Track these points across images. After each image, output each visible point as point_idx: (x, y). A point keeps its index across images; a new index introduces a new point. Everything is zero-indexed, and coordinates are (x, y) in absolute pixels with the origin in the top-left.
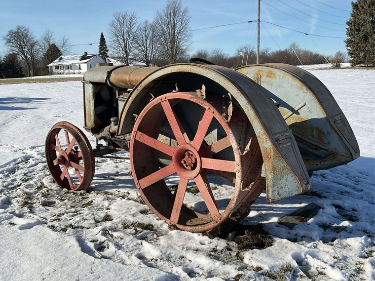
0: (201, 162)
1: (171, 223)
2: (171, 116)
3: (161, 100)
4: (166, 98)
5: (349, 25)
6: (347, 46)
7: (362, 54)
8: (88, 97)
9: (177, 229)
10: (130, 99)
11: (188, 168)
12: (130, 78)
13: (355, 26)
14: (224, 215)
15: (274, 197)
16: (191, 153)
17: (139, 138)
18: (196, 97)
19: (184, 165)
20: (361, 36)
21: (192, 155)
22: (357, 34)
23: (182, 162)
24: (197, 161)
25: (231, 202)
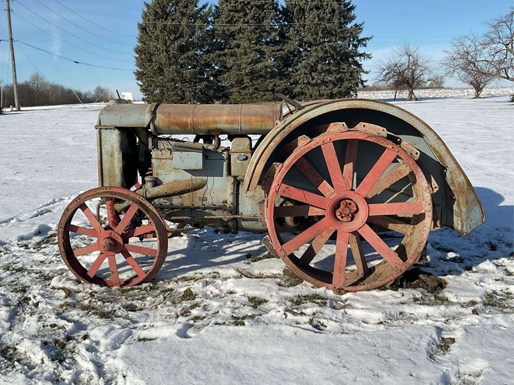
0: (369, 209)
1: (335, 288)
2: (333, 160)
3: (323, 142)
4: (330, 140)
5: (137, 53)
6: (138, 79)
7: (157, 91)
8: (109, 148)
9: (349, 291)
11: (345, 219)
12: (195, 120)
13: (145, 54)
14: (410, 261)
15: (467, 230)
16: (348, 201)
17: (284, 192)
18: (375, 136)
19: (339, 217)
20: (155, 68)
21: (350, 204)
22: (149, 66)
23: (338, 214)
24: (357, 210)
25: (419, 246)
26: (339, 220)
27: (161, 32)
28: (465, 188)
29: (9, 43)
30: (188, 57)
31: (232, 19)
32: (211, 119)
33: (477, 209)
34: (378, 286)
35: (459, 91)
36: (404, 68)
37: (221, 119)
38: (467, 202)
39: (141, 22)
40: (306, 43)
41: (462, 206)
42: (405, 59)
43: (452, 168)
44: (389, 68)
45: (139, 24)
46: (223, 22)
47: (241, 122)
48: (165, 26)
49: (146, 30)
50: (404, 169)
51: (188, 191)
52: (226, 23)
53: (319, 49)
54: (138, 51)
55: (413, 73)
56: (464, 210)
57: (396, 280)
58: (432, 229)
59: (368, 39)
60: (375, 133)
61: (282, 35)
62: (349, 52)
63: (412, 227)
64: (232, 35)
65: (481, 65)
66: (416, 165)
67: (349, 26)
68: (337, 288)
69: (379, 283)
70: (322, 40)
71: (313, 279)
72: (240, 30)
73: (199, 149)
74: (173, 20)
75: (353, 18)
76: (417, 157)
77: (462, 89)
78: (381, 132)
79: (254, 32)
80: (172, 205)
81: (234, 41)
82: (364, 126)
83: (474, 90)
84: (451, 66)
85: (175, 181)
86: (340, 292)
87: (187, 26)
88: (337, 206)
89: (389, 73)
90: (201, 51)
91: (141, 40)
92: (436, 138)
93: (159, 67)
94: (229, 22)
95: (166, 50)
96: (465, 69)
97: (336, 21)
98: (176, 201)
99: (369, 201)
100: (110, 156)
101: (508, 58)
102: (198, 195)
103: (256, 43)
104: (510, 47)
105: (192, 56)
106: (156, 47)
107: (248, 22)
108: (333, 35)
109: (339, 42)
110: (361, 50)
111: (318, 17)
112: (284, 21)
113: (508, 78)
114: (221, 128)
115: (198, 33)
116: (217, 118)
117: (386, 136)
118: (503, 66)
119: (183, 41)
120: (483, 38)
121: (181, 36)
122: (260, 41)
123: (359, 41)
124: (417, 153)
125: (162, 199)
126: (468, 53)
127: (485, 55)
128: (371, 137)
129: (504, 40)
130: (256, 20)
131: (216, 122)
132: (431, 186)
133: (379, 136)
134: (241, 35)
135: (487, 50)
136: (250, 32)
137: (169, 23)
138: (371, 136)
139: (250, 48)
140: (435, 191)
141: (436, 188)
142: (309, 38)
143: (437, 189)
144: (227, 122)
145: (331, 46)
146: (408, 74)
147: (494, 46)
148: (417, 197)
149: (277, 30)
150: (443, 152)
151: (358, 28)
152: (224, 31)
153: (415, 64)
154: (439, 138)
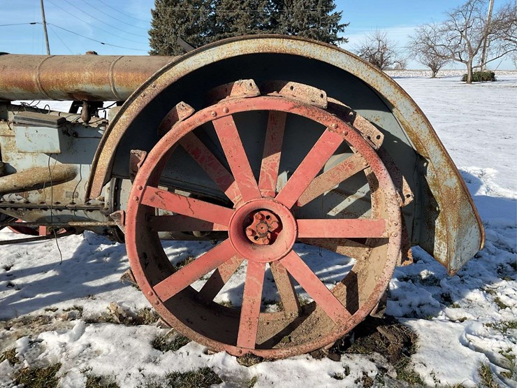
0: (297, 227)
1: (241, 352)
2: (234, 147)
3: (216, 114)
4: (227, 111)
5: (151, 35)
9: (261, 359)
10: (123, 117)
11: (260, 241)
12: (43, 76)
13: (157, 36)
14: (361, 314)
15: (456, 265)
16: (266, 214)
17: (152, 199)
18: (306, 106)
19: (251, 238)
20: (166, 48)
21: (268, 217)
22: (161, 46)
23: (249, 233)
24: (280, 227)
25: (376, 290)
26: (251, 242)
27: (170, 16)
28: (459, 197)
29: (43, 26)
30: (193, 38)
31: (231, 6)
32: (66, 75)
33: (474, 230)
34: (308, 349)
35: (418, 73)
36: (375, 51)
37: (83, 75)
38: (459, 221)
39: (154, 8)
40: (293, 28)
41: (451, 227)
42: (375, 44)
43: (439, 163)
44: (362, 50)
45: (152, 11)
46: (223, 9)
47: (113, 81)
48: (174, 12)
49: (158, 15)
50: (358, 161)
51: (48, 184)
52: (226, 9)
53: (304, 32)
54: (151, 33)
55: (382, 55)
56: (454, 234)
57: (338, 341)
58: (399, 265)
59: (346, 25)
60: (307, 100)
61: (274, 21)
62: (329, 37)
63: (367, 249)
64: (231, 21)
65: (439, 49)
66: (376, 157)
67: (330, 14)
68: (244, 352)
69: (311, 346)
70: (307, 26)
71: (205, 339)
72: (238, 15)
73: (53, 123)
74: (181, 6)
75: (333, 7)
76: (379, 143)
77: (421, 71)
78: (317, 98)
79: (249, 17)
80: (28, 202)
81: (233, 26)
82: (292, 88)
83: (432, 72)
84: (414, 49)
85: (33, 169)
86: (247, 361)
87: (192, 11)
88: (247, 220)
89: (362, 55)
90: (205, 33)
91: (154, 24)
92: (413, 109)
93: (169, 47)
94: (228, 9)
95: (175, 33)
96: (425, 52)
97: (319, 9)
98: (34, 197)
99: (299, 212)
101: (462, 43)
102: (65, 190)
103: (251, 28)
104: (464, 33)
105: (197, 38)
106: (167, 30)
107: (244, 9)
108: (316, 21)
109: (321, 28)
110: (339, 35)
111: (304, 5)
112: (276, 9)
113: (461, 61)
114: (84, 90)
115: (202, 19)
116: (76, 75)
117: (325, 105)
118: (457, 50)
119: (189, 25)
120: (442, 26)
121: (188, 20)
122: (255, 26)
123: (339, 27)
124: (378, 137)
125: (14, 195)
126: (428, 38)
127: (443, 41)
128: (299, 107)
129: (459, 28)
130: (251, 7)
131: (75, 82)
132: (401, 193)
133: (314, 106)
134: (238, 20)
135: (444, 36)
136: (246, 18)
137: (177, 9)
138: (301, 105)
139: (246, 32)
140: (408, 201)
141: (408, 196)
142: (296, 23)
143: (411, 199)
144: (91, 81)
145: (314, 31)
146: (378, 56)
147: (451, 32)
148: (377, 203)
149: (269, 16)
150: (424, 134)
151: (338, 16)
152: (224, 16)
153: (384, 48)
154: (418, 110)
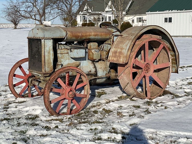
0: (154, 67)
8: (48, 49)
11: (147, 72)
12: (83, 34)
16: (147, 65)
17: (134, 62)
32: (88, 34)
37: (92, 34)
47: (99, 35)
73: (84, 48)
85: (68, 64)
98: (70, 73)
100: (48, 53)
113: (36, 19)
114: (91, 38)
117: (161, 39)
127: (24, 8)
128: (158, 39)
